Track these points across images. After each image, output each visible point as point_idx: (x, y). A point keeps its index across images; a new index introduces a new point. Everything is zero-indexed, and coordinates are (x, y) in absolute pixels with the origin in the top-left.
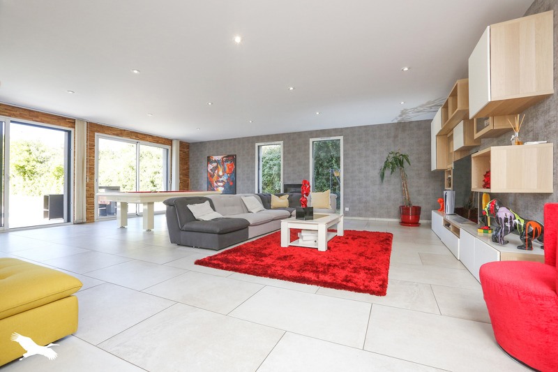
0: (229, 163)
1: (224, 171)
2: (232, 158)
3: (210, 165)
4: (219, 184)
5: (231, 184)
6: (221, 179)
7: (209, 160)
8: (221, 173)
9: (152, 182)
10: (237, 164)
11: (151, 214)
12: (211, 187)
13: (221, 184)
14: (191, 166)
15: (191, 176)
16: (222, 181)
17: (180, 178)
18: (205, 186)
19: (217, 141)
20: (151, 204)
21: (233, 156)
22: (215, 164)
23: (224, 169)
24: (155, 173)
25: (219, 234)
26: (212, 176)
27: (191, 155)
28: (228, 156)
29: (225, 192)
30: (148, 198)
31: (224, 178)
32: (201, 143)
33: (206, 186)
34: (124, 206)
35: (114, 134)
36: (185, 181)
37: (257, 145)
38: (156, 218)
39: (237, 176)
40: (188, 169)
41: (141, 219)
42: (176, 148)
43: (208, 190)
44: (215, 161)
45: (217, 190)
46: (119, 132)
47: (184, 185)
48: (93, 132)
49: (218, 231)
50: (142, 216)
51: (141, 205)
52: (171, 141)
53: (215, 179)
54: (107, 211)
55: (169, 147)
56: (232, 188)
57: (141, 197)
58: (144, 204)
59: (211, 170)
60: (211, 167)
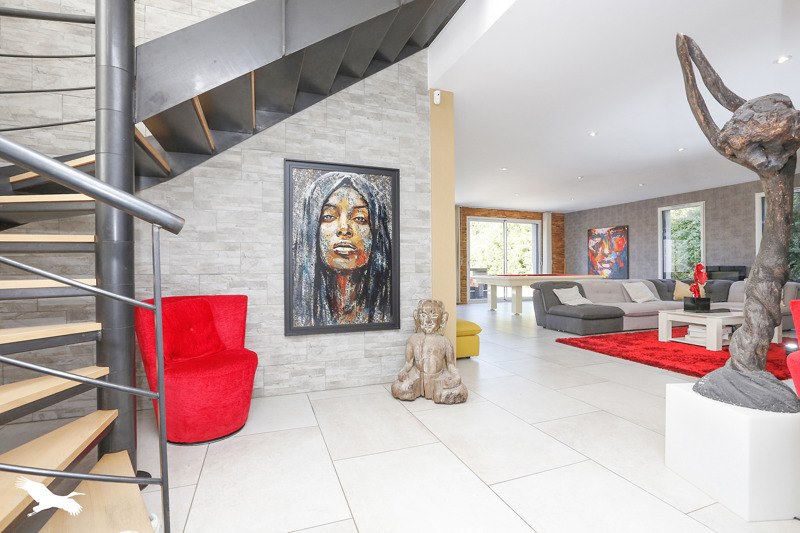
0: (618, 237)
1: (611, 248)
2: (624, 231)
3: (591, 241)
4: (604, 265)
5: (622, 265)
6: (606, 259)
7: (590, 235)
8: (607, 251)
9: (521, 262)
10: (630, 238)
11: (519, 300)
12: (593, 270)
13: (608, 266)
14: (567, 242)
15: (567, 256)
16: (609, 262)
17: (553, 259)
18: (585, 268)
19: (601, 209)
20: (518, 288)
21: (623, 227)
22: (598, 240)
23: (612, 245)
24: (524, 250)
25: (584, 319)
26: (594, 255)
27: (566, 229)
28: (616, 228)
29: (612, 277)
30: (516, 282)
31: (612, 258)
32: (580, 213)
33: (587, 268)
34: (494, 288)
35: (482, 215)
36: (560, 262)
37: (660, 210)
38: (524, 304)
39: (631, 254)
40: (563, 246)
41: (510, 304)
42: (547, 222)
43: (589, 274)
44: (599, 235)
45: (602, 274)
46: (486, 212)
47: (559, 267)
48: (465, 216)
49: (582, 315)
50: (510, 301)
51: (510, 289)
52: (542, 214)
53: (598, 259)
54: (477, 294)
55: (538, 222)
56: (623, 271)
57: (510, 280)
58: (513, 287)
59: (593, 247)
60: (592, 243)
